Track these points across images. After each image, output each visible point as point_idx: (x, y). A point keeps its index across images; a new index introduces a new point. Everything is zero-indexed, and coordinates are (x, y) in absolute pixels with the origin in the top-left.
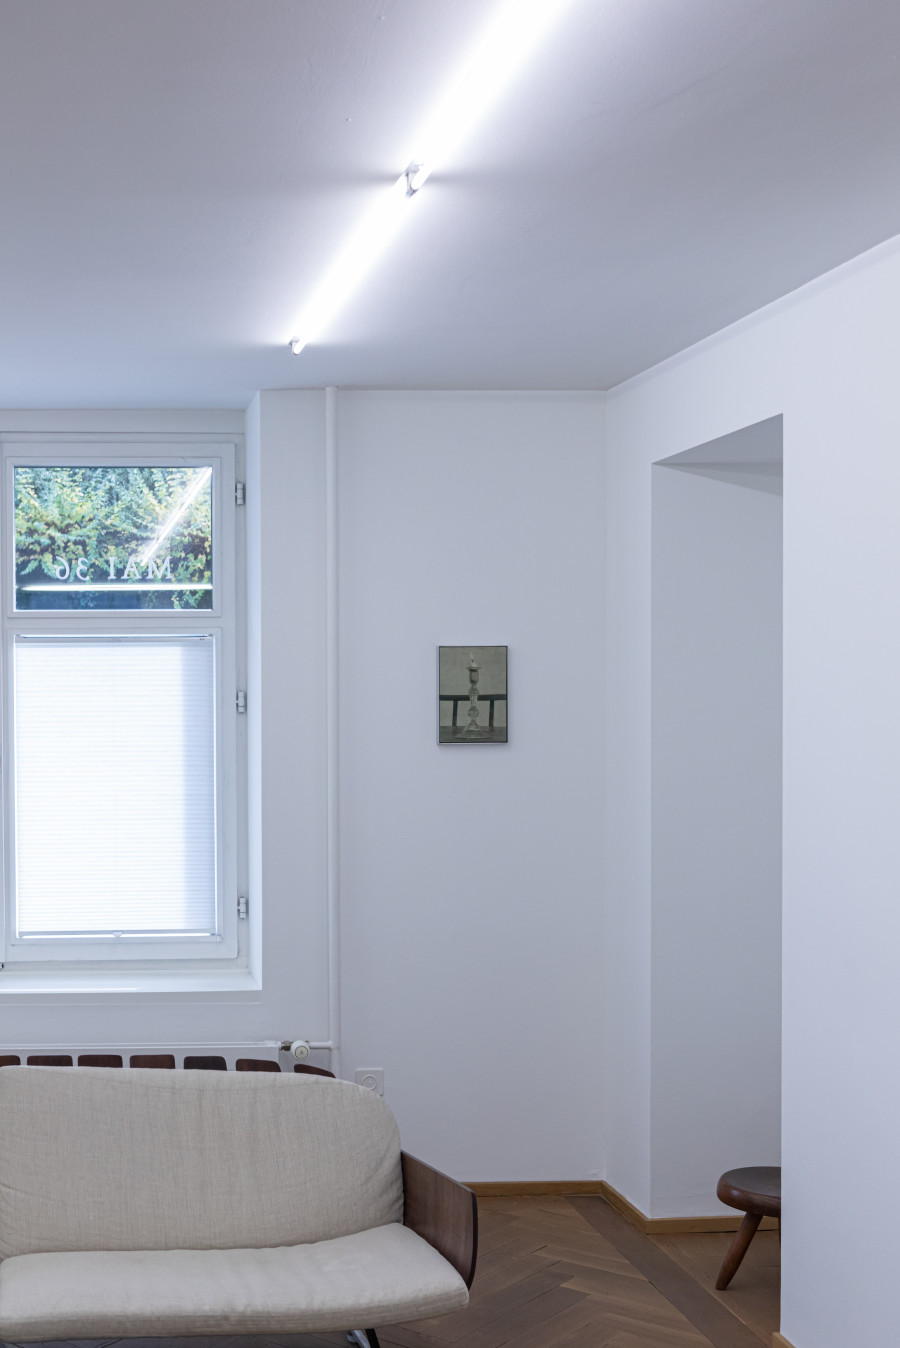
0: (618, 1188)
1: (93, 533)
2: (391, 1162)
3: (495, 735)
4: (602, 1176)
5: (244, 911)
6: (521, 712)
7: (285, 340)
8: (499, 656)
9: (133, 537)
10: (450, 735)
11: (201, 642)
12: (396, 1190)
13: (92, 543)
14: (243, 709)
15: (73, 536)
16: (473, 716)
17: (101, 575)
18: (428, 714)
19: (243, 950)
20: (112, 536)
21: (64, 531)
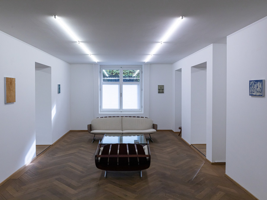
0: (173, 130)
1: (128, 72)
2: (152, 124)
3: (163, 92)
4: (172, 129)
5: (142, 107)
6: (165, 91)
7: (145, 61)
8: (163, 86)
9: (133, 72)
10: (159, 92)
11: (138, 85)
12: (153, 126)
13: (128, 73)
14: (142, 90)
15: (126, 72)
16: (161, 91)
17: (129, 77)
18: (157, 91)
19: (142, 111)
20: (130, 72)
21: (125, 71)
